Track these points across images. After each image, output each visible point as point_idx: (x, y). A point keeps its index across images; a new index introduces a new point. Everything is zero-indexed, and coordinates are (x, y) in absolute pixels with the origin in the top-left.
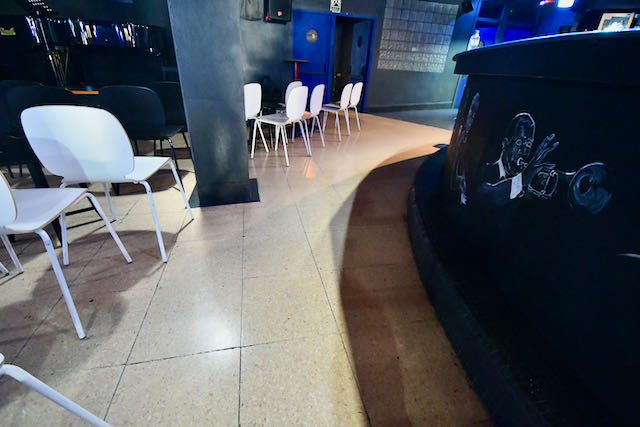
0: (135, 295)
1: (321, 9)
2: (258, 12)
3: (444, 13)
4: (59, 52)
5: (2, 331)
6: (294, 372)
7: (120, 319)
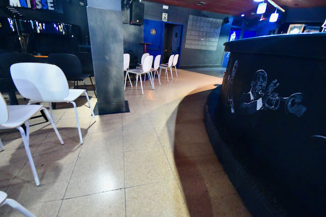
0: (67, 161)
1: (157, 20)
2: (127, 20)
3: (216, 23)
4: (24, 36)
5: (1, 181)
6: (154, 200)
7: (58, 175)
